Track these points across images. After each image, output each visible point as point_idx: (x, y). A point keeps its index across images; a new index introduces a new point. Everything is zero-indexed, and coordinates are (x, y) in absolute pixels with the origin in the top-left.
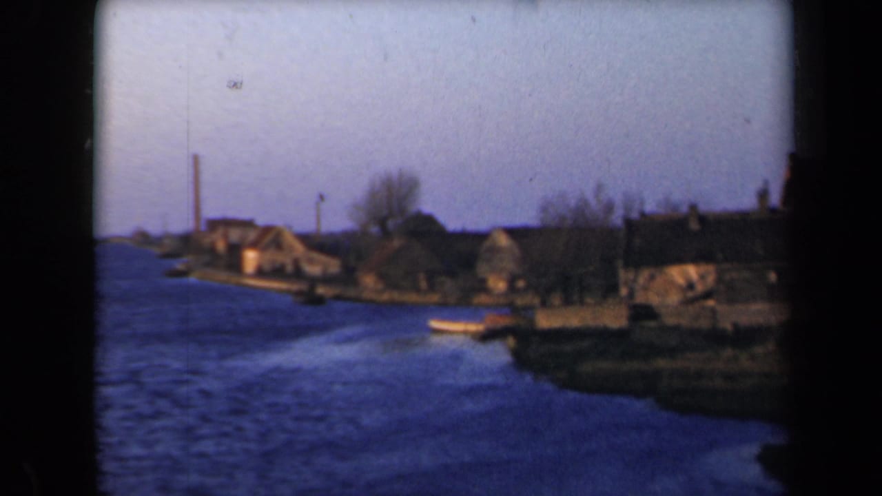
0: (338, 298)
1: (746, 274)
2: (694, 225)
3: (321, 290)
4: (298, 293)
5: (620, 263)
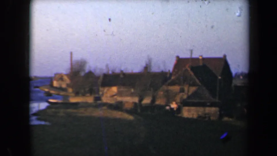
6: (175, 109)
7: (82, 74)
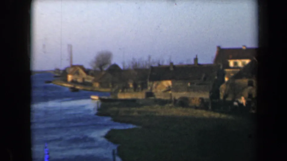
0: (84, 90)
1: (181, 84)
2: (172, 69)
3: (78, 87)
4: (71, 88)
5: (148, 80)
6: (244, 105)
7: (105, 68)
